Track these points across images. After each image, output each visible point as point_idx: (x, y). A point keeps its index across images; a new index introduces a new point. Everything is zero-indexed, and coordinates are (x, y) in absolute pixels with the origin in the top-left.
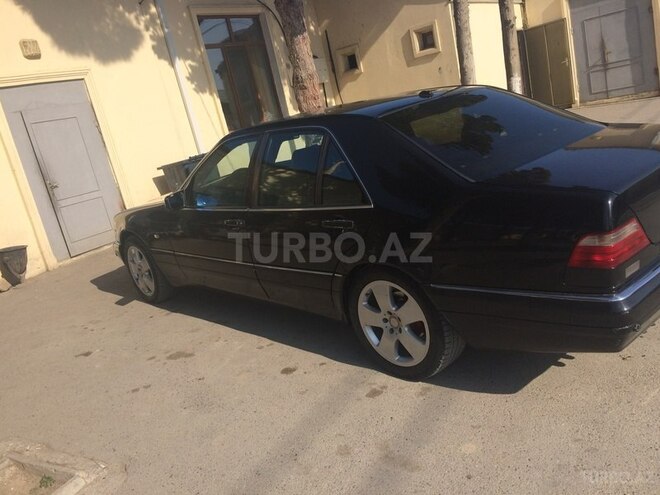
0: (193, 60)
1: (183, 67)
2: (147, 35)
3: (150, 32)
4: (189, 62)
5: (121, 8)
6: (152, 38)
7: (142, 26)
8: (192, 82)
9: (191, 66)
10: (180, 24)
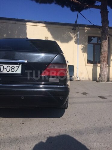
0: (84, 45)
1: (81, 46)
2: (74, 38)
3: (75, 38)
4: (83, 45)
5: (70, 32)
6: (75, 39)
7: (73, 37)
8: (82, 50)
9: (83, 46)
10: (84, 37)
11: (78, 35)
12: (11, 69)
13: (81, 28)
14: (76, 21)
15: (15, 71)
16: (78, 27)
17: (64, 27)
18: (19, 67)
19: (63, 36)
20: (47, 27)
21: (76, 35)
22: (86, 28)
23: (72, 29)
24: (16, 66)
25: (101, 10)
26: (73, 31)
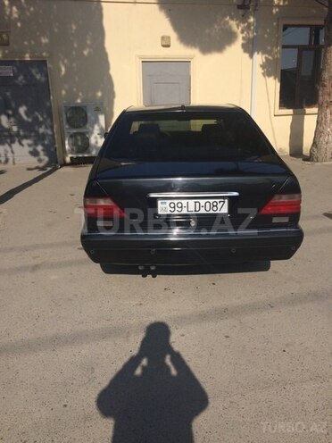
0: (269, 55)
1: (259, 58)
2: (241, 36)
3: (244, 35)
5: (228, 18)
6: (244, 38)
7: (239, 31)
8: (263, 69)
9: (266, 58)
10: (268, 31)
12: (212, 206)
15: (219, 209)
18: (224, 202)
19: (207, 31)
20: (165, 4)
21: (246, 24)
23: (240, 7)
24: (220, 202)
26: (241, 12)
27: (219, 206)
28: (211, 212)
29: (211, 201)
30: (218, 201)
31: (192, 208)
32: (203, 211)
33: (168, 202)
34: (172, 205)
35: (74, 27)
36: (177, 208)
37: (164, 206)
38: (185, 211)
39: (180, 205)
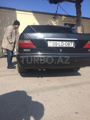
5: (51, 20)
10: (61, 24)
11: (58, 22)
12: (68, 44)
13: (59, 17)
14: (57, 12)
15: (70, 45)
16: (57, 16)
17: (47, 15)
18: (72, 43)
19: (46, 23)
20: (34, 15)
21: (56, 22)
22: (63, 17)
23: (53, 18)
24: (70, 43)
25: (76, 4)
26: (54, 19)
27: (70, 44)
28: (68, 46)
29: (67, 42)
30: (70, 42)
31: (61, 44)
32: (64, 46)
33: (52, 42)
34: (53, 43)
35: (8, 18)
36: (55, 44)
37: (50, 43)
38: (58, 46)
39: (56, 43)
